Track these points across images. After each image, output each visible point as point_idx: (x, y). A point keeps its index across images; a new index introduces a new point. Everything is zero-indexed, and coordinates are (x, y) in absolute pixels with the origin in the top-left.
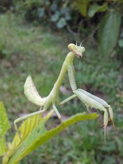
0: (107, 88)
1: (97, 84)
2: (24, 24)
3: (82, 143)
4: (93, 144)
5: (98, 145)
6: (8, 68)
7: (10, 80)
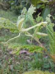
0: (46, 40)
1: (42, 39)
2: (15, 16)
3: (35, 64)
4: (40, 65)
5: (42, 65)
6: (7, 32)
7: (7, 37)
